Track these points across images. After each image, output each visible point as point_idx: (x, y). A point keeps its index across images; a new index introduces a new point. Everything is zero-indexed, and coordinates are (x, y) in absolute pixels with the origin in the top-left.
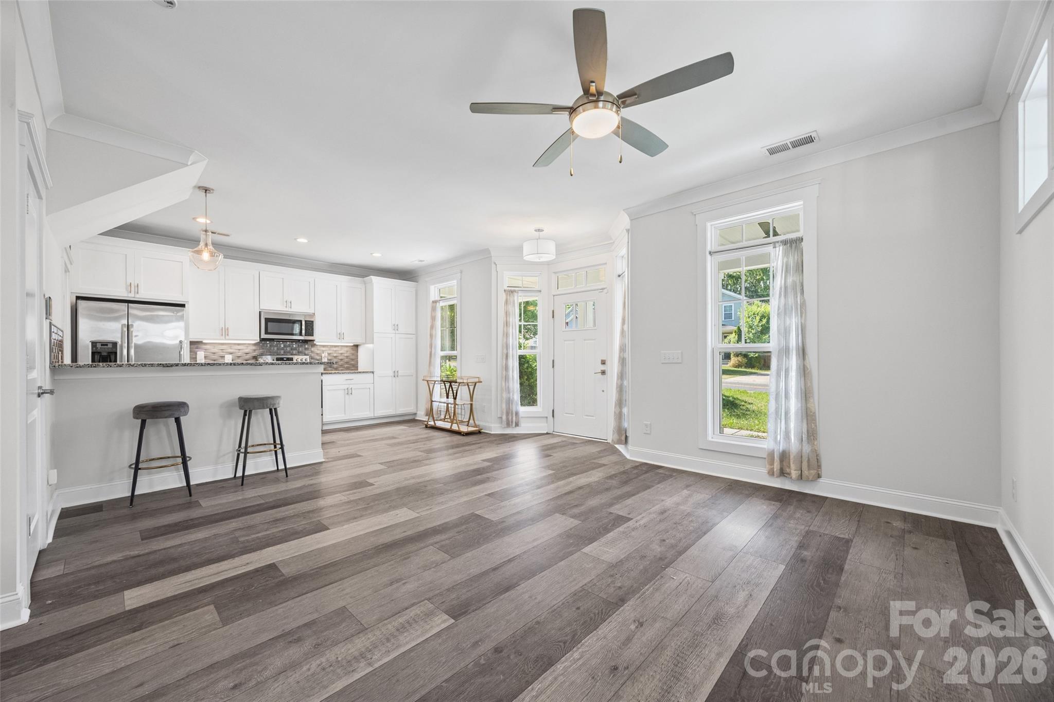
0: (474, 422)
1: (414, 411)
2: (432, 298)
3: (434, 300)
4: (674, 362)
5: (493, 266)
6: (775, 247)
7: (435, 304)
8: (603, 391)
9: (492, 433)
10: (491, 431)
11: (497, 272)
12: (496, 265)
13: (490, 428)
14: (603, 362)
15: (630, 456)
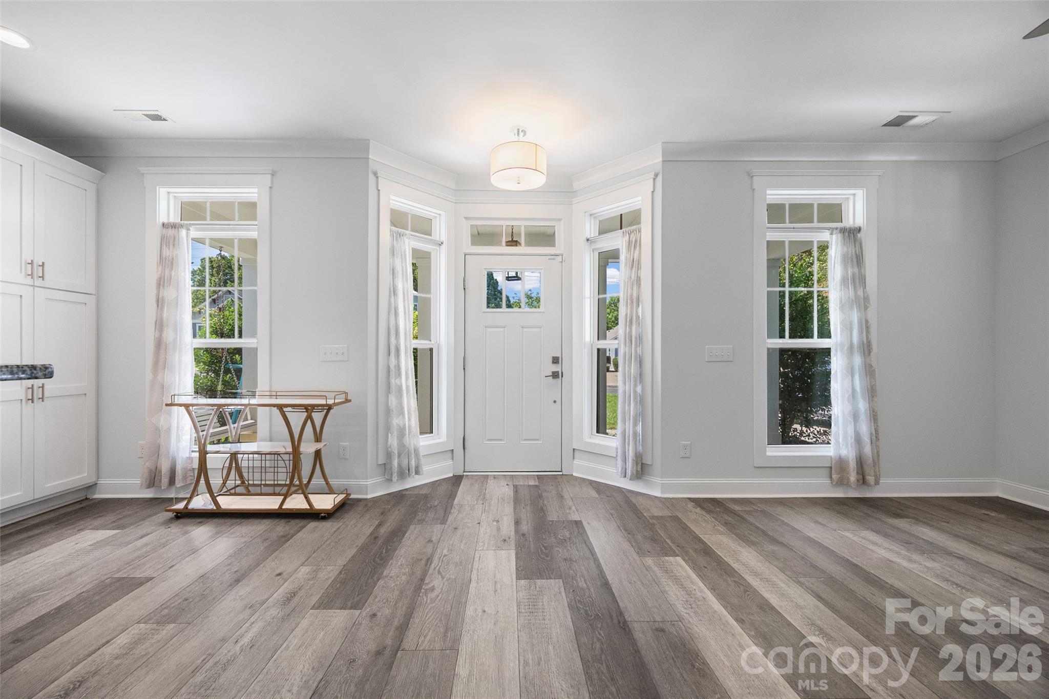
0: (327, 483)
1: (91, 480)
2: (163, 218)
3: (166, 221)
4: (722, 359)
5: (372, 178)
6: (832, 234)
7: (170, 232)
8: (555, 402)
9: (369, 496)
10: (367, 494)
11: (379, 190)
12: (377, 177)
13: (364, 489)
14: (556, 360)
15: (662, 493)
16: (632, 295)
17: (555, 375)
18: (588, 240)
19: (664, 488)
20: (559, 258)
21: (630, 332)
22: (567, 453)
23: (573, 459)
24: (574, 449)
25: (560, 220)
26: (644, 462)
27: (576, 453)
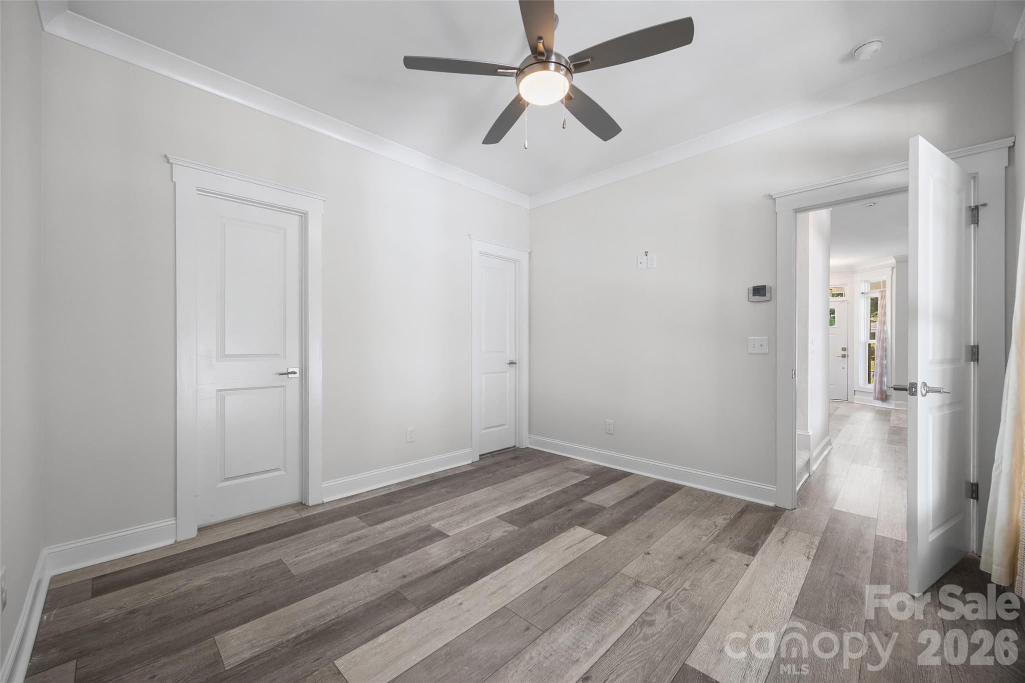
8: (844, 368)
15: (895, 407)
16: (881, 320)
17: (844, 356)
18: (863, 293)
19: (896, 405)
20: (846, 302)
21: (880, 337)
22: (851, 393)
23: (855, 394)
24: (855, 391)
25: (847, 284)
26: (887, 394)
27: (856, 393)
